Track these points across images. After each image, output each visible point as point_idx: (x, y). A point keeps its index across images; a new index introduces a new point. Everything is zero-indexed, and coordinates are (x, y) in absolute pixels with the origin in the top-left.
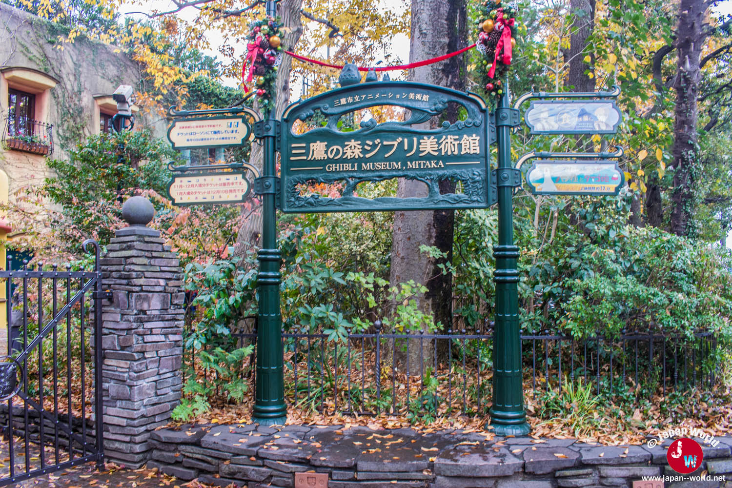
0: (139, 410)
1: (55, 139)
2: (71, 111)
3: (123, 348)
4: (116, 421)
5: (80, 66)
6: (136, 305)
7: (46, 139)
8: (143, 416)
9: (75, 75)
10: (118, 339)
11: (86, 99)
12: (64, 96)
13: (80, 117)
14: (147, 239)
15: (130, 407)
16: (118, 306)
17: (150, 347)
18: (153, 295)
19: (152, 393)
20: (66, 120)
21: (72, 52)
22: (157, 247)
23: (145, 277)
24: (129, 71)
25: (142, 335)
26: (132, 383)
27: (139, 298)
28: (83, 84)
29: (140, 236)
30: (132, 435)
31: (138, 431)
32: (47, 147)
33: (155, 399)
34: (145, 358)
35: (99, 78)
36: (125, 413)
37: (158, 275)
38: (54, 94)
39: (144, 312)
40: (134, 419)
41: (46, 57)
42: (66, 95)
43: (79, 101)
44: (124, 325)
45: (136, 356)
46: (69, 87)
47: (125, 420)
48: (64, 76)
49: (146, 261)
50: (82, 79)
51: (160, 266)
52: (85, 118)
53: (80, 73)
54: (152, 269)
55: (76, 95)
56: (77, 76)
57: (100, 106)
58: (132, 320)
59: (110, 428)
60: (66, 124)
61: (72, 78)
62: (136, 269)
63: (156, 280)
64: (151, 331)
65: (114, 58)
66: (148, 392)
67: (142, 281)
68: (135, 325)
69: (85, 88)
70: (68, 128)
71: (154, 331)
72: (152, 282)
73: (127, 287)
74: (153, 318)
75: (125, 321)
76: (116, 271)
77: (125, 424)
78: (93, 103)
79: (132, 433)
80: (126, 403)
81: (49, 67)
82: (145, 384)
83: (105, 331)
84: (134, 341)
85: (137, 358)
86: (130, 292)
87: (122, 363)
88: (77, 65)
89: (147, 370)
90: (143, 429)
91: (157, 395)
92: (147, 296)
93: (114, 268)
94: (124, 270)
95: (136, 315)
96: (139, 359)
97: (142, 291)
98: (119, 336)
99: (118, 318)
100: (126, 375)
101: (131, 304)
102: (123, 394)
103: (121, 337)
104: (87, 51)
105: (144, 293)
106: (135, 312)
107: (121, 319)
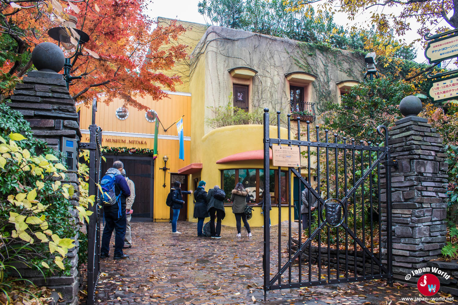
0: (418, 245)
1: (316, 112)
2: (324, 94)
3: (406, 200)
4: (400, 252)
5: (327, 66)
6: (416, 169)
7: (311, 112)
8: (421, 250)
9: (325, 72)
10: (403, 194)
11: (332, 85)
12: (319, 86)
13: (329, 97)
14: (419, 123)
15: (413, 242)
16: (402, 171)
17: (426, 200)
18: (427, 162)
19: (427, 233)
20: (322, 100)
21: (322, 59)
22: (427, 129)
23: (422, 149)
24: (356, 64)
25: (421, 191)
26: (413, 225)
27: (418, 163)
28: (329, 77)
29: (415, 121)
30: (413, 263)
31: (418, 260)
32: (312, 116)
33: (429, 239)
34: (423, 208)
35: (339, 71)
36: (408, 247)
37: (430, 148)
38: (314, 85)
39: (421, 174)
40: (415, 251)
41: (308, 64)
42: (321, 85)
43: (328, 87)
44: (407, 184)
45: (417, 205)
46: (322, 80)
47: (408, 252)
48: (319, 74)
49: (421, 138)
50: (329, 74)
51: (430, 142)
52: (332, 97)
53: (328, 70)
54: (425, 143)
55: (326, 84)
56: (326, 72)
57: (340, 89)
58: (414, 179)
59: (396, 258)
60: (321, 102)
61: (323, 74)
62: (415, 143)
63: (428, 151)
64: (427, 189)
65: (346, 58)
66: (425, 232)
67: (419, 152)
68: (416, 183)
69: (331, 79)
70: (323, 104)
71: (429, 189)
72: (426, 153)
73: (409, 156)
74: (428, 179)
75: (408, 180)
76: (400, 147)
77: (408, 255)
78: (336, 87)
79: (414, 261)
80: (409, 240)
81: (310, 70)
82: (422, 226)
83: (393, 189)
84: (416, 194)
85: (418, 206)
86: (412, 159)
87: (406, 211)
88: (326, 66)
89: (424, 216)
90: (421, 259)
91: (430, 236)
92: (424, 162)
93: (397, 145)
94: (406, 145)
95: (416, 175)
96: (418, 208)
97: (420, 158)
98: (403, 191)
99: (403, 179)
100: (409, 219)
101: (412, 168)
102: (406, 233)
103: (405, 192)
104: (331, 57)
105: (422, 161)
106: (416, 173)
107: (405, 180)
